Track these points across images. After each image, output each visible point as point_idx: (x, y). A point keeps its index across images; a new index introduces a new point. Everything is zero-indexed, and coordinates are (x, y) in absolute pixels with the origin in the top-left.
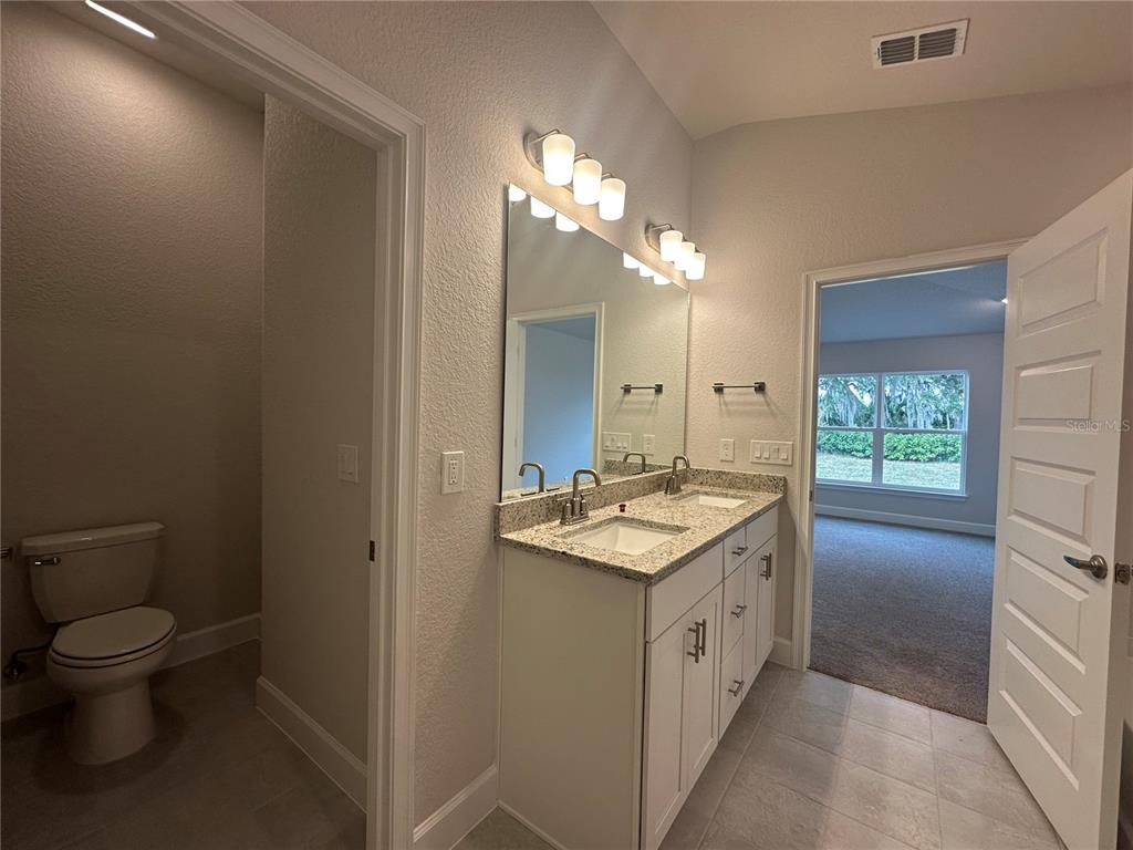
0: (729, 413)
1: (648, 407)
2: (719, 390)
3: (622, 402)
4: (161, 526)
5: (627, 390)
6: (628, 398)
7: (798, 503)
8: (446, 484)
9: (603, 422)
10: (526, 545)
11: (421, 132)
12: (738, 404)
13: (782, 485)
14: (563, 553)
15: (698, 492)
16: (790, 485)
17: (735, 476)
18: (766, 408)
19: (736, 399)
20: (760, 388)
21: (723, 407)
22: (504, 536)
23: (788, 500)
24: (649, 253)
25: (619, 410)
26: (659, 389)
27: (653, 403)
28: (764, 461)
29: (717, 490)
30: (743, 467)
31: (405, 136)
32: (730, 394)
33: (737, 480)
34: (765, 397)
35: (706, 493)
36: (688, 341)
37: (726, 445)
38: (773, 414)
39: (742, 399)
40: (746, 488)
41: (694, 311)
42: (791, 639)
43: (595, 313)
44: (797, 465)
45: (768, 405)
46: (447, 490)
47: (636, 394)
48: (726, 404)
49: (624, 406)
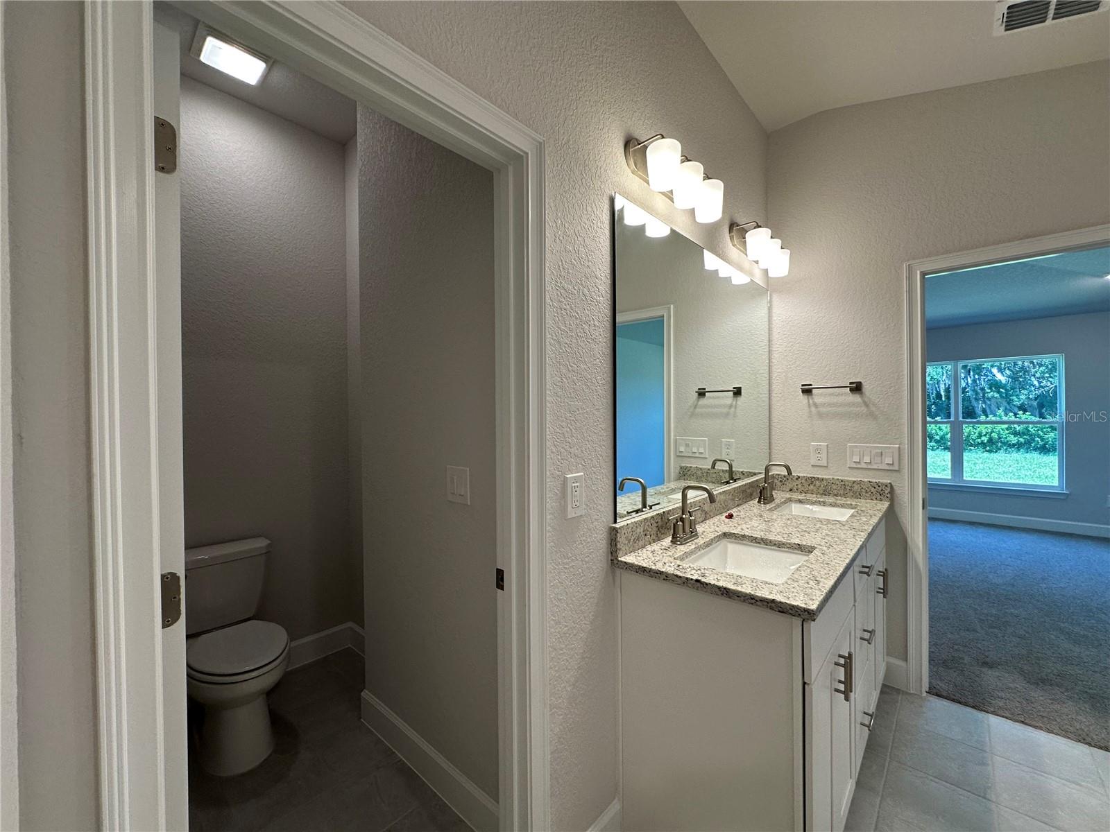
0: (820, 415)
1: (725, 410)
2: (807, 391)
3: (695, 407)
4: (269, 542)
5: (702, 393)
6: (703, 401)
7: (908, 510)
8: (569, 507)
9: (676, 427)
10: (651, 570)
11: (541, 147)
12: (830, 405)
13: (886, 492)
14: (697, 581)
15: (790, 500)
16: (898, 491)
17: (831, 482)
18: (864, 409)
19: (827, 400)
20: (857, 388)
21: (813, 409)
22: (622, 559)
23: (897, 509)
24: (733, 252)
25: (692, 415)
26: (737, 392)
27: (731, 406)
28: (864, 466)
29: (813, 497)
30: (838, 473)
31: (527, 154)
32: (821, 395)
33: (834, 487)
34: (862, 397)
35: (800, 501)
36: (770, 341)
37: (818, 450)
38: (872, 415)
39: (835, 400)
40: (845, 495)
41: (775, 310)
42: (906, 660)
43: (663, 316)
44: (906, 471)
45: (867, 405)
46: (571, 514)
47: (710, 398)
48: (816, 405)
49: (698, 410)
